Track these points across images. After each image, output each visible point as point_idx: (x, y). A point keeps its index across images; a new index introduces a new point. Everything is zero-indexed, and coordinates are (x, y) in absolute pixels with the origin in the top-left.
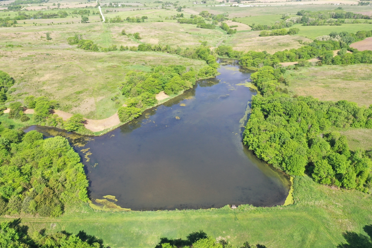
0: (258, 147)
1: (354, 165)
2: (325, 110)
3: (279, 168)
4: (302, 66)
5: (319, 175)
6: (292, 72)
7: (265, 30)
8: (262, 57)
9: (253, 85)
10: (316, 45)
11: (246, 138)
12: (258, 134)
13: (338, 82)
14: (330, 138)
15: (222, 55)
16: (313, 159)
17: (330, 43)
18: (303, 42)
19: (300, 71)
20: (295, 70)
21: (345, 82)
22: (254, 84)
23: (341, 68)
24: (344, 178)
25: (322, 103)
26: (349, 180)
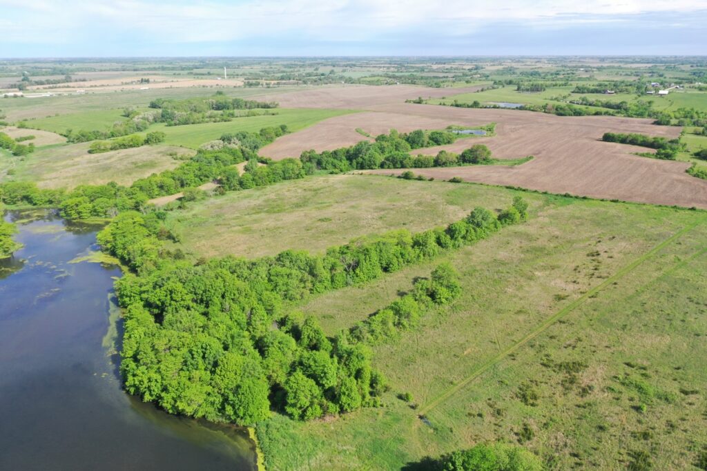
0: (165, 389)
1: (345, 363)
2: (264, 276)
3: (220, 419)
4: (192, 199)
5: (299, 405)
6: (176, 214)
7: (98, 141)
8: (108, 194)
9: (109, 256)
10: (206, 158)
11: (130, 378)
12: (155, 361)
13: (263, 219)
14: (289, 326)
15: (15, 203)
16: (277, 377)
17: (225, 152)
18: (179, 156)
19: (192, 209)
20: (182, 210)
21: (273, 216)
22: (108, 252)
23: (258, 193)
24: (340, 395)
25: (254, 264)
26: (349, 395)
